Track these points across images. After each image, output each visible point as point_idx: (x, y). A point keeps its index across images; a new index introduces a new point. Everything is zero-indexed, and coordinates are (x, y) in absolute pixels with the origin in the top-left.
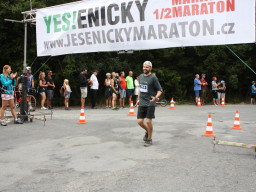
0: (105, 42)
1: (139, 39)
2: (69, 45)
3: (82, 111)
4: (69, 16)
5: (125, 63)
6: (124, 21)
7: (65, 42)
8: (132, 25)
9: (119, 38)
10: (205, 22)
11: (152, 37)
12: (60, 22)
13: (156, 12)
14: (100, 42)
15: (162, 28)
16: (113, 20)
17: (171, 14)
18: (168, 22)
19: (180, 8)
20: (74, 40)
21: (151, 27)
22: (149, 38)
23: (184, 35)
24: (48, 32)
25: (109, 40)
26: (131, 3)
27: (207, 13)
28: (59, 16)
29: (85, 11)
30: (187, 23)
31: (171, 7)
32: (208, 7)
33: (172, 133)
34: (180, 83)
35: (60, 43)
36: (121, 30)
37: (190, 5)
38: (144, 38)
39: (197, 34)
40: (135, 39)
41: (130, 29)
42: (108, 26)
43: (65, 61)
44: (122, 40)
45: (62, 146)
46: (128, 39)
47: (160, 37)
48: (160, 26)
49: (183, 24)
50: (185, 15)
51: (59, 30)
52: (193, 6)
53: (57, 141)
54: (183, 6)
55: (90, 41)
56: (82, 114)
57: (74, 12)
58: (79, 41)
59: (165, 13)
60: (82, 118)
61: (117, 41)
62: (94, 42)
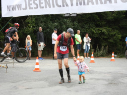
0: (54, 6)
1: (81, 4)
2: (26, 9)
3: (37, 61)
5: (75, 23)
7: (23, 6)
9: (64, 4)
11: (90, 3)
14: (50, 7)
20: (30, 4)
22: (88, 4)
23: (116, 2)
25: (57, 5)
33: (108, 80)
34: (120, 40)
35: (19, 7)
38: (84, 4)
40: (77, 5)
43: (27, 21)
44: (67, 5)
45: (17, 88)
46: (72, 5)
47: (97, 3)
53: (14, 84)
55: (42, 5)
56: (37, 64)
58: (34, 6)
60: (37, 67)
61: (64, 6)
62: (46, 7)
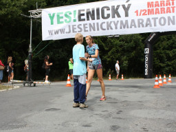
0: (98, 29)
1: (124, 27)
2: (70, 32)
4: (70, 14)
6: (114, 17)
7: (67, 30)
8: (119, 19)
9: (109, 27)
10: (169, 18)
11: (133, 27)
12: (62, 17)
13: (137, 12)
14: (94, 30)
15: (141, 21)
16: (106, 16)
17: (147, 13)
18: (145, 18)
19: (153, 10)
21: (133, 21)
22: (131, 27)
23: (155, 25)
24: (52, 24)
25: (102, 28)
26: (118, 6)
27: (170, 12)
28: (62, 13)
29: (84, 10)
30: (157, 18)
31: (147, 9)
32: (171, 9)
35: (62, 31)
36: (111, 22)
37: (159, 8)
38: (128, 27)
39: (164, 25)
40: (121, 28)
41: (118, 21)
42: (101, 20)
44: (112, 29)
46: (116, 28)
47: (139, 27)
48: (139, 20)
49: (155, 19)
50: (156, 13)
51: (62, 22)
52: (161, 9)
54: (155, 8)
55: (86, 29)
57: (75, 11)
58: (78, 30)
59: (142, 13)
61: (108, 29)
62: (90, 30)
